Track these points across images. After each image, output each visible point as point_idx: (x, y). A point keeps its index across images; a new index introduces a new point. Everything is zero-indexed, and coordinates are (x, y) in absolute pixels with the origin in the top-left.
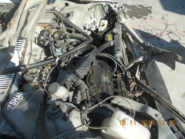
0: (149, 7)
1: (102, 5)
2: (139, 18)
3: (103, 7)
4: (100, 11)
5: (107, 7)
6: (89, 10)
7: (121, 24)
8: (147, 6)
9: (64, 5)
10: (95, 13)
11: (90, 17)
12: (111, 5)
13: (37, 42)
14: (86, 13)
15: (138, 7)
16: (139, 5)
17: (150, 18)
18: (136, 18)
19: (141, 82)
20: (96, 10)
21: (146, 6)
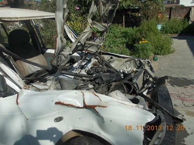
0: (192, 80)
1: (135, 60)
2: (180, 86)
3: (135, 61)
4: (133, 64)
5: (138, 62)
6: (125, 62)
7: (144, 69)
8: (191, 79)
9: (110, 58)
10: (130, 65)
11: (126, 67)
12: (141, 60)
13: (86, 72)
14: (123, 64)
15: (181, 79)
16: (182, 78)
17: (191, 87)
18: (177, 86)
19: (148, 96)
20: (131, 64)
21: (189, 79)
